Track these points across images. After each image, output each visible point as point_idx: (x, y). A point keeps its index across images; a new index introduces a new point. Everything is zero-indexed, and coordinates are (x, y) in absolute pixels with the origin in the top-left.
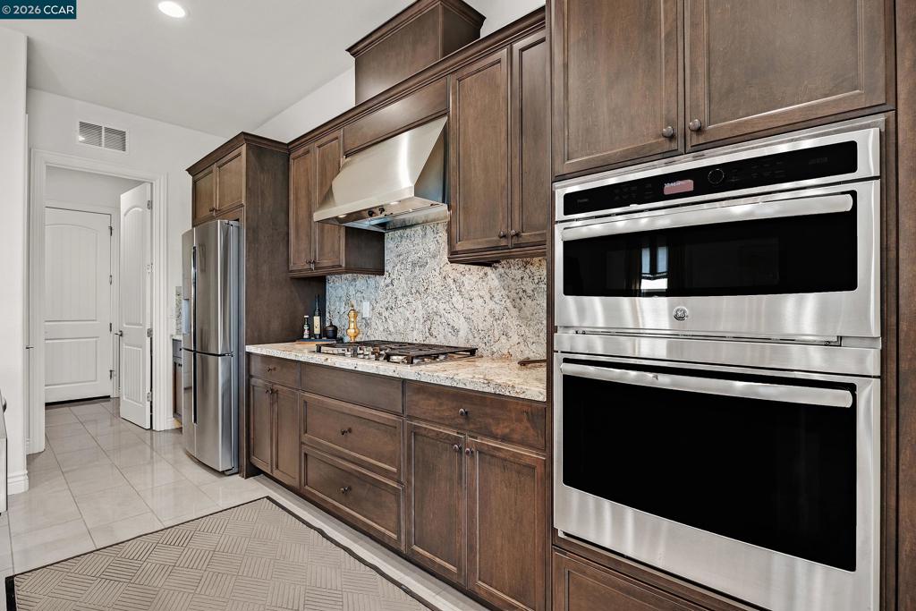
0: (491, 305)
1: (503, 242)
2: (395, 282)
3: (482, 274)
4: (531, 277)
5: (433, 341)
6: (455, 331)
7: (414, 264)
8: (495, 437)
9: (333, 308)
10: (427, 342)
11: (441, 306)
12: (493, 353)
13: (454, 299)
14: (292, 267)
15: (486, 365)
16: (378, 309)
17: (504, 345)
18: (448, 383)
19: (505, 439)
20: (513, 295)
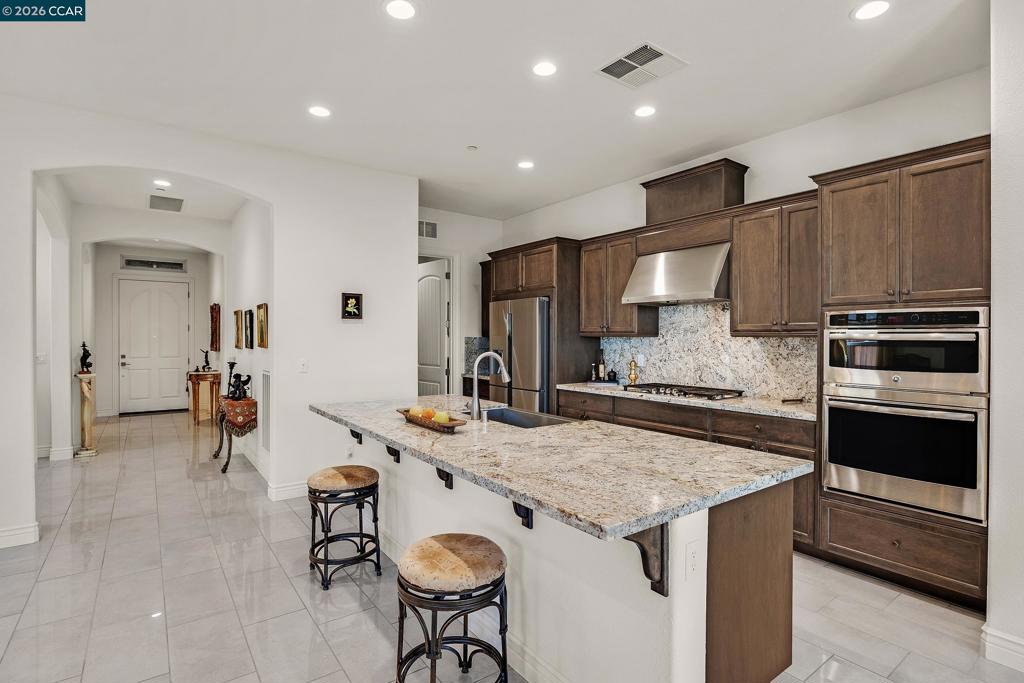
0: (754, 362)
1: (775, 328)
2: (668, 343)
3: (746, 341)
4: (787, 345)
5: (703, 385)
6: (723, 379)
7: (686, 331)
8: (781, 442)
9: (607, 358)
10: (698, 385)
11: (710, 362)
12: (755, 394)
13: (722, 357)
14: (582, 328)
15: (748, 402)
16: (652, 360)
17: (764, 390)
18: (747, 411)
19: (787, 442)
20: (772, 356)
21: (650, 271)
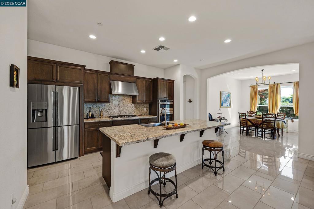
1: (144, 102)
20: (136, 107)
21: (118, 85)
